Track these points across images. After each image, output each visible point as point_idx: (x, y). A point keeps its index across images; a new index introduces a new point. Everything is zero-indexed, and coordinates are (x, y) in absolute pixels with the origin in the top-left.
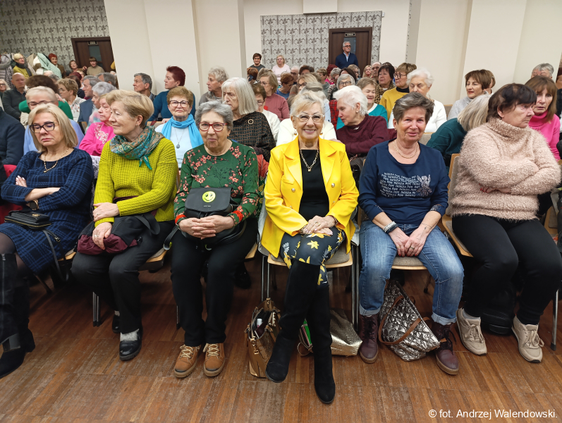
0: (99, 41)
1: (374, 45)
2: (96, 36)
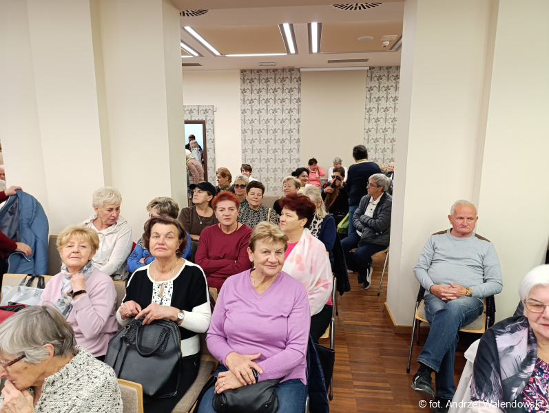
1: (208, 137)
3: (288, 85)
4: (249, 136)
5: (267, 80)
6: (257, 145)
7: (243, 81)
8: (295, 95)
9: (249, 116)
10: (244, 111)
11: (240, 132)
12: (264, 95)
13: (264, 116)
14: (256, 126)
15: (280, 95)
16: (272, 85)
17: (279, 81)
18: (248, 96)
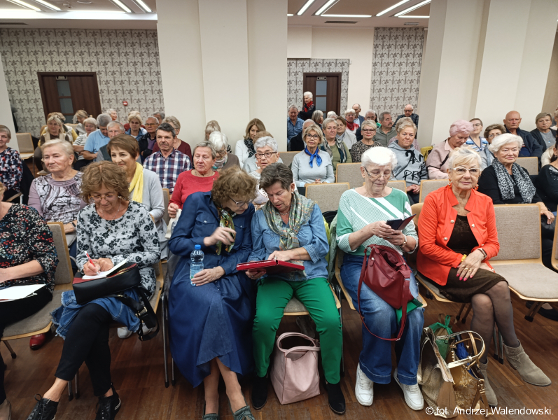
0: (68, 76)
1: (343, 88)
2: (67, 71)
3: (413, 42)
4: (378, 86)
5: (396, 37)
6: (383, 94)
7: (377, 37)
8: (418, 51)
9: (379, 68)
10: (375, 64)
11: (370, 83)
12: (393, 51)
13: (391, 68)
14: (384, 77)
15: (406, 51)
16: (400, 42)
17: (406, 38)
18: (380, 51)
